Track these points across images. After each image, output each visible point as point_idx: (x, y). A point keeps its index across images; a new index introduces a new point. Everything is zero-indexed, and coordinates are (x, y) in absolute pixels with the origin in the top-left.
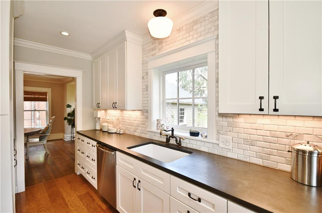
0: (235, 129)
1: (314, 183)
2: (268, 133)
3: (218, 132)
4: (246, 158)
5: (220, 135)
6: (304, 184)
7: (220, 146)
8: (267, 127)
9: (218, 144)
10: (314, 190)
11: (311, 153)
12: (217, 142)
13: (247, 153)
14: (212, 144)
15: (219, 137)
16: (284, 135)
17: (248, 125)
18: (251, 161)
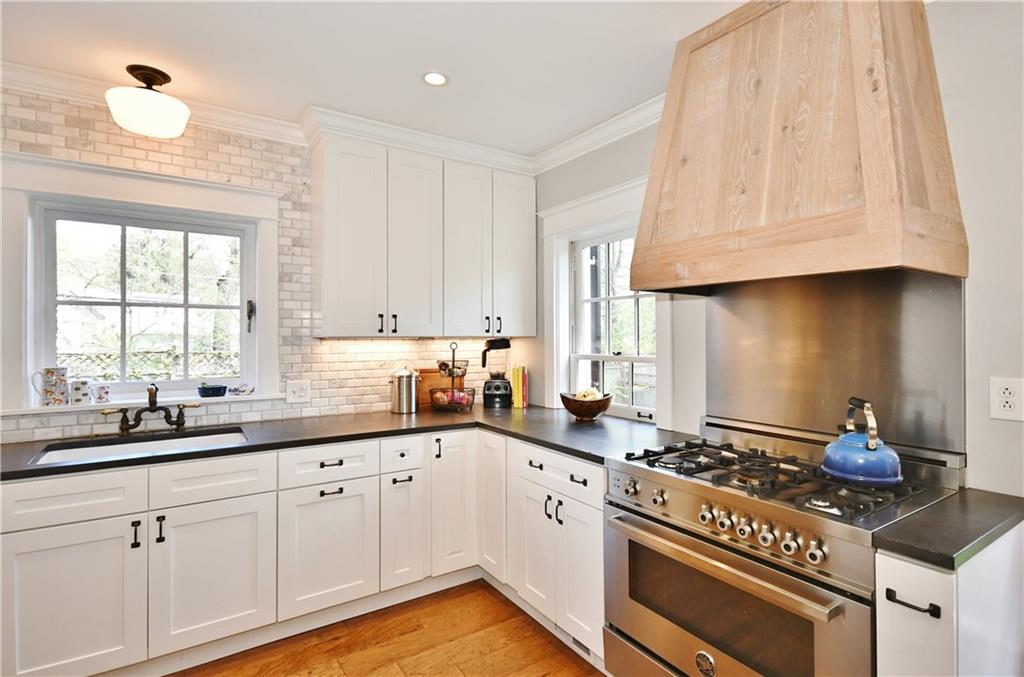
0: (316, 367)
1: (414, 410)
2: (360, 366)
3: (283, 377)
4: (333, 409)
5: (289, 382)
6: (401, 414)
7: (289, 400)
8: (359, 358)
9: (285, 400)
10: (414, 415)
11: (410, 377)
12: (283, 395)
13: (334, 401)
14: (270, 403)
15: (286, 386)
16: (377, 365)
17: (335, 358)
18: (341, 412)
